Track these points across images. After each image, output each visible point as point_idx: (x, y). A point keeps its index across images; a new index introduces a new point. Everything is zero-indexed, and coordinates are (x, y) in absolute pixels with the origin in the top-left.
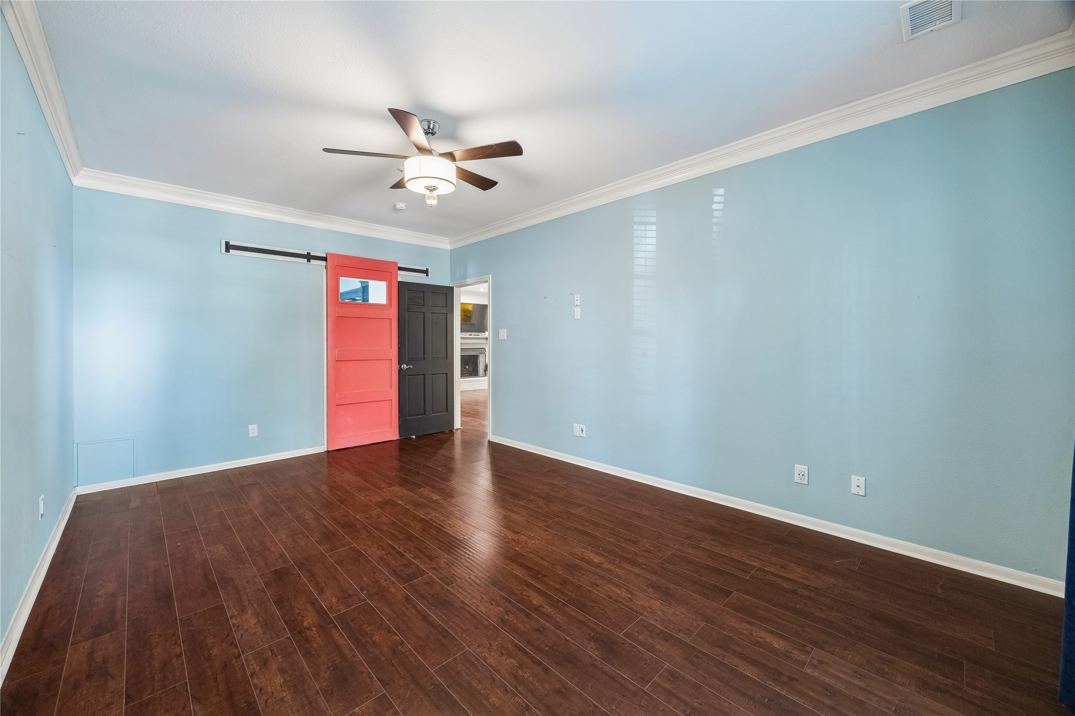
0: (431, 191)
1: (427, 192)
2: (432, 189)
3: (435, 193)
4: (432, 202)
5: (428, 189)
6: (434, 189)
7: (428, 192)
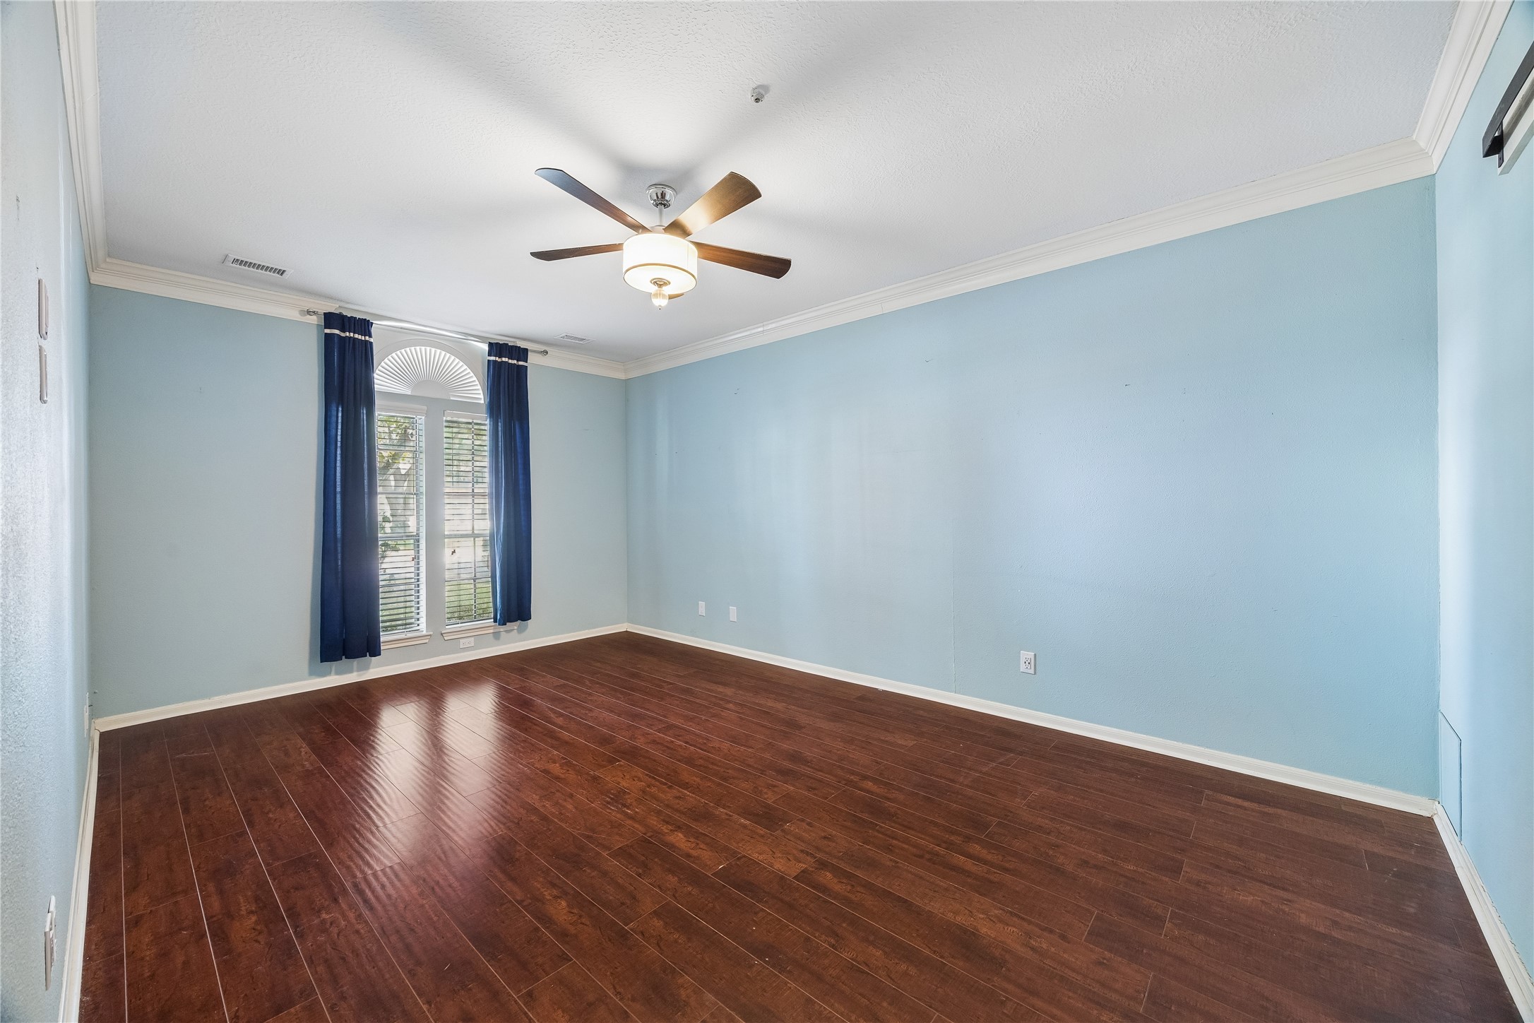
0: (660, 286)
1: (654, 289)
2: (659, 283)
3: (667, 290)
4: (661, 302)
5: (655, 283)
6: (665, 283)
7: (656, 288)
